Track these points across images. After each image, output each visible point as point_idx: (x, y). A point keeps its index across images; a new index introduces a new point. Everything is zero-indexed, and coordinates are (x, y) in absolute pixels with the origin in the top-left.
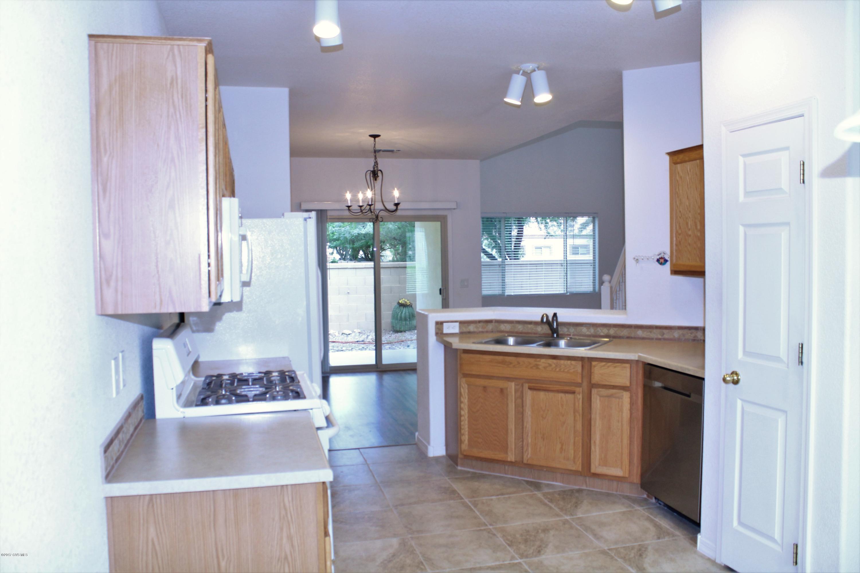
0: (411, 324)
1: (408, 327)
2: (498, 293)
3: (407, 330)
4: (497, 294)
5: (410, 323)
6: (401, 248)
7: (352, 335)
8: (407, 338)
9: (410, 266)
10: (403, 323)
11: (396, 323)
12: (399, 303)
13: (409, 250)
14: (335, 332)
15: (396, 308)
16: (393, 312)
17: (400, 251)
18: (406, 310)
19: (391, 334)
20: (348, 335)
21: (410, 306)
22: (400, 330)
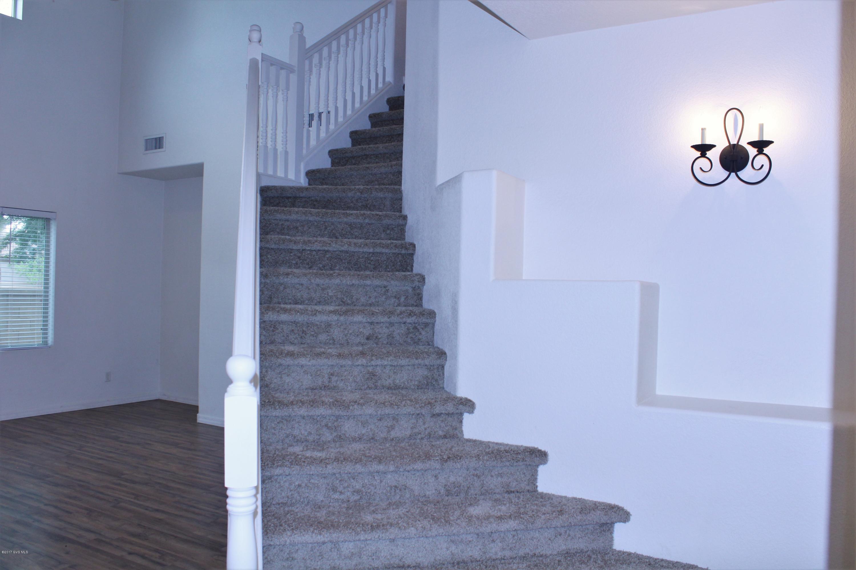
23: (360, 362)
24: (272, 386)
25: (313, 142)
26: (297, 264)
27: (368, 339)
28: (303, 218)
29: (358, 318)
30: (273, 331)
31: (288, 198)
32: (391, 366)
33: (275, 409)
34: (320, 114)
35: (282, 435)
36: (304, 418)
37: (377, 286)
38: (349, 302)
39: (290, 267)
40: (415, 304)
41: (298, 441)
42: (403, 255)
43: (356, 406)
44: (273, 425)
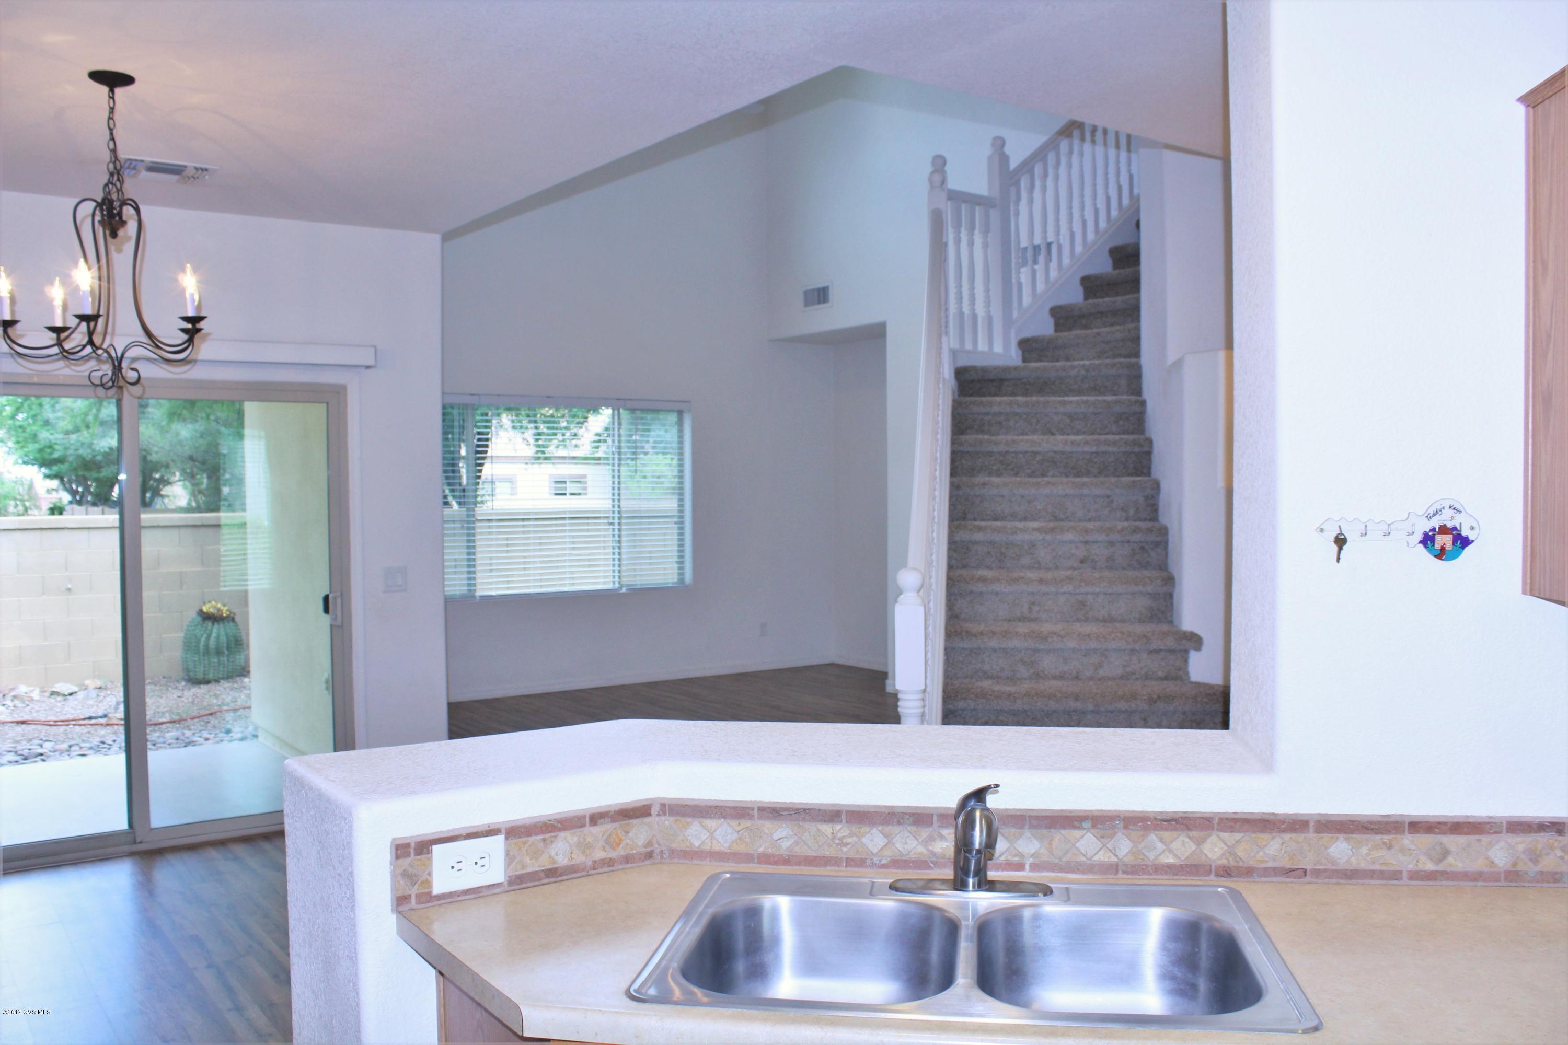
0: (233, 662)
1: (226, 669)
2: (458, 593)
3: (223, 679)
4: (456, 595)
5: (231, 660)
6: (205, 481)
7: (79, 697)
8: (223, 699)
9: (228, 522)
10: (212, 660)
11: (195, 661)
12: (201, 612)
13: (225, 485)
14: (32, 691)
15: (193, 624)
16: (186, 634)
17: (204, 486)
18: (218, 629)
19: (183, 690)
20: (69, 697)
21: (231, 618)
22: (204, 678)
23: (1065, 589)
24: (963, 616)
25: (1027, 300)
26: (999, 470)
27: (1082, 562)
28: (1008, 409)
29: (1069, 536)
30: (966, 553)
31: (992, 381)
32: (1105, 594)
33: (962, 639)
34: (1049, 245)
35: (970, 671)
36: (995, 650)
37: (1096, 496)
38: (1062, 516)
39: (990, 474)
40: (1148, 518)
41: (988, 677)
42: (1136, 454)
43: (1055, 638)
44: (961, 659)
